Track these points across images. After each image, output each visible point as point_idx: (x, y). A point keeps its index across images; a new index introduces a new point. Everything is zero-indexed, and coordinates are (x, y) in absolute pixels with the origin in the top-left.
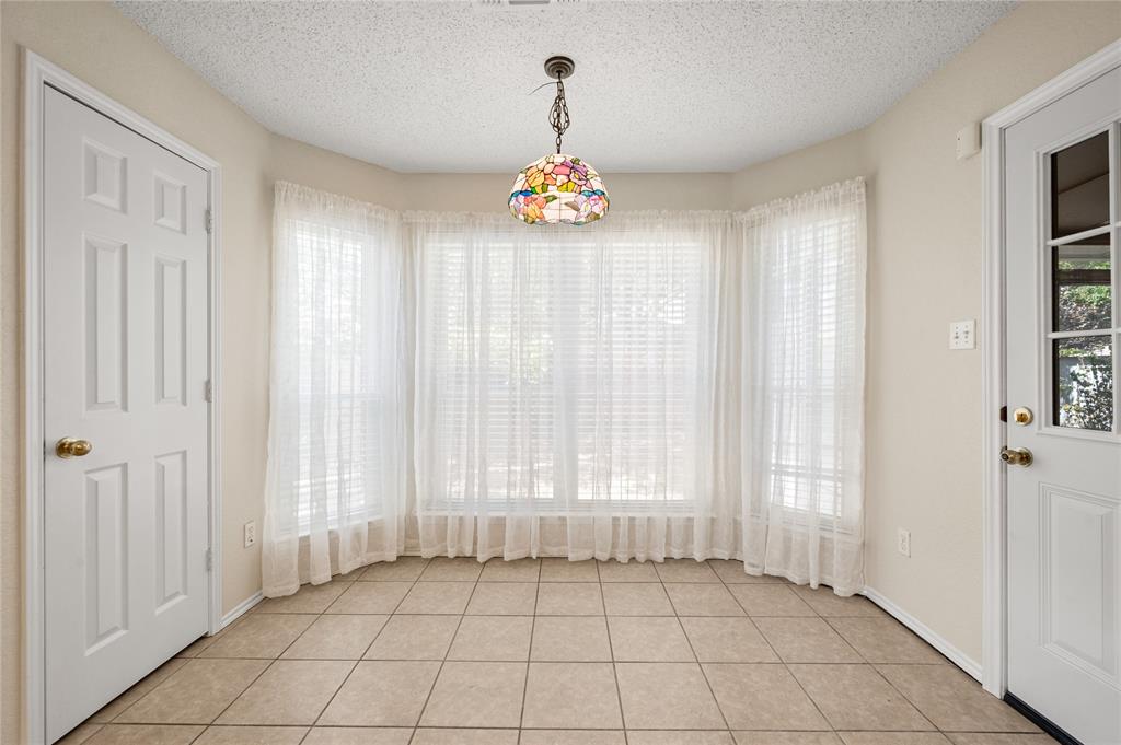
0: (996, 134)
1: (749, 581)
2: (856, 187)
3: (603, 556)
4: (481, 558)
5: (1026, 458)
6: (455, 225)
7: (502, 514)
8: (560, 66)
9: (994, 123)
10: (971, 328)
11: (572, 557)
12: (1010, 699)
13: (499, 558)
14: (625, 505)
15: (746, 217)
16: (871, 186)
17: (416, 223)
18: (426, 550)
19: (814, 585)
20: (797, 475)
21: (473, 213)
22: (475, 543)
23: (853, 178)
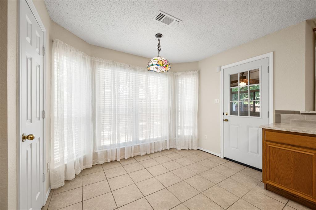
0: (223, 70)
1: (179, 151)
2: (197, 72)
3: (148, 153)
4: (119, 160)
5: (227, 120)
6: (109, 64)
7: (124, 147)
8: (159, 36)
9: (222, 68)
10: (218, 100)
11: (142, 155)
12: (225, 158)
13: (124, 159)
14: (153, 139)
15: (176, 74)
16: (199, 72)
17: (96, 61)
18: (101, 162)
19: (190, 149)
20: (187, 128)
21: (114, 61)
22: (116, 156)
23: (196, 70)
